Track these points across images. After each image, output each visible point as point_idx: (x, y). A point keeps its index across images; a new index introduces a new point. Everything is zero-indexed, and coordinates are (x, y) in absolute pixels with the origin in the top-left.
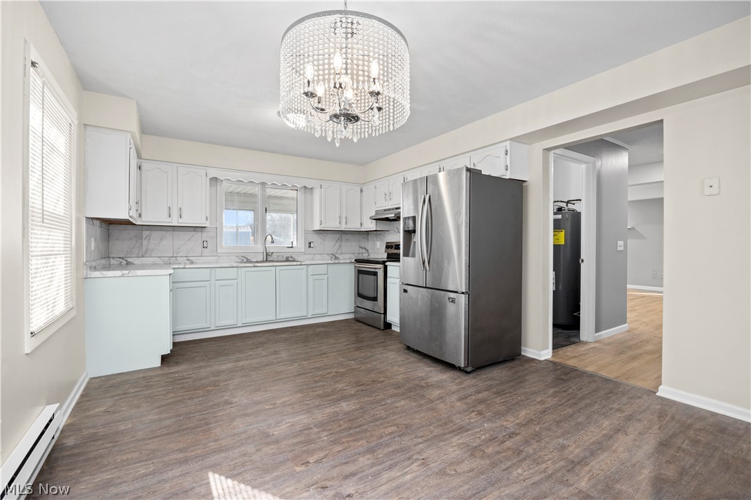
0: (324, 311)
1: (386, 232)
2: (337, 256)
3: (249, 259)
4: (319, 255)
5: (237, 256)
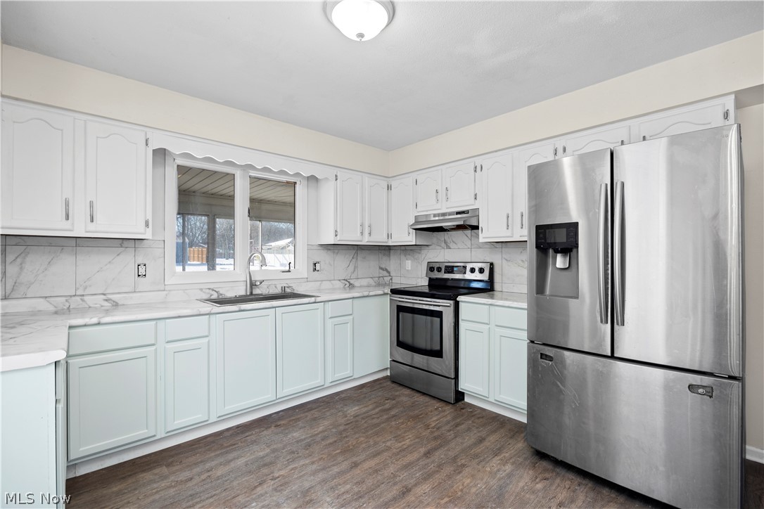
0: (348, 373)
1: (423, 247)
2: (352, 282)
3: (221, 292)
4: (328, 282)
5: (201, 290)
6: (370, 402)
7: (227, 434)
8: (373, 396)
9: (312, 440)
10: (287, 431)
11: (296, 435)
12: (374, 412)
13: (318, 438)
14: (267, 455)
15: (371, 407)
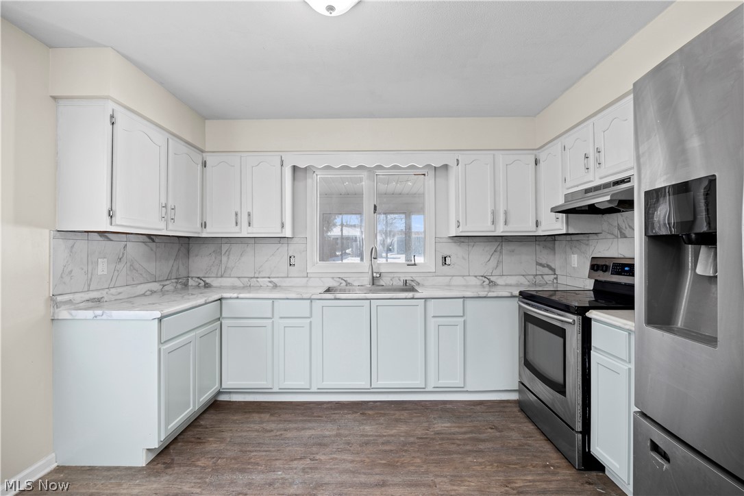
0: (458, 382)
1: (592, 237)
2: (492, 279)
3: (349, 281)
4: (461, 278)
5: (333, 278)
6: (471, 424)
7: (325, 406)
8: (480, 419)
9: (374, 440)
10: (365, 422)
11: (368, 428)
12: (460, 437)
13: (381, 440)
14: (330, 436)
15: (463, 430)
